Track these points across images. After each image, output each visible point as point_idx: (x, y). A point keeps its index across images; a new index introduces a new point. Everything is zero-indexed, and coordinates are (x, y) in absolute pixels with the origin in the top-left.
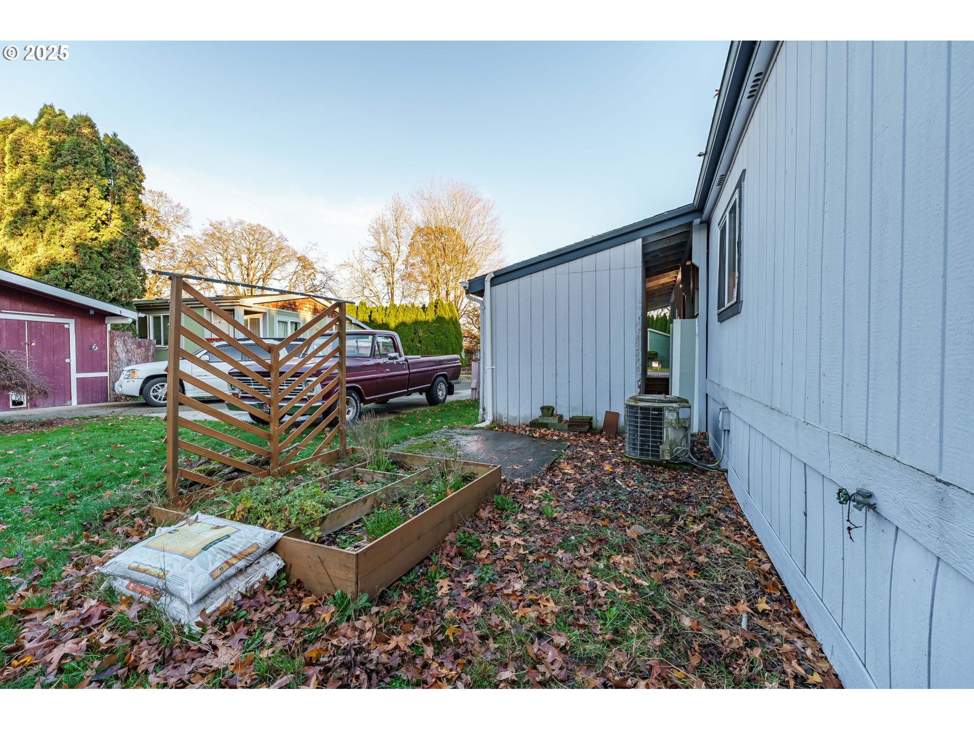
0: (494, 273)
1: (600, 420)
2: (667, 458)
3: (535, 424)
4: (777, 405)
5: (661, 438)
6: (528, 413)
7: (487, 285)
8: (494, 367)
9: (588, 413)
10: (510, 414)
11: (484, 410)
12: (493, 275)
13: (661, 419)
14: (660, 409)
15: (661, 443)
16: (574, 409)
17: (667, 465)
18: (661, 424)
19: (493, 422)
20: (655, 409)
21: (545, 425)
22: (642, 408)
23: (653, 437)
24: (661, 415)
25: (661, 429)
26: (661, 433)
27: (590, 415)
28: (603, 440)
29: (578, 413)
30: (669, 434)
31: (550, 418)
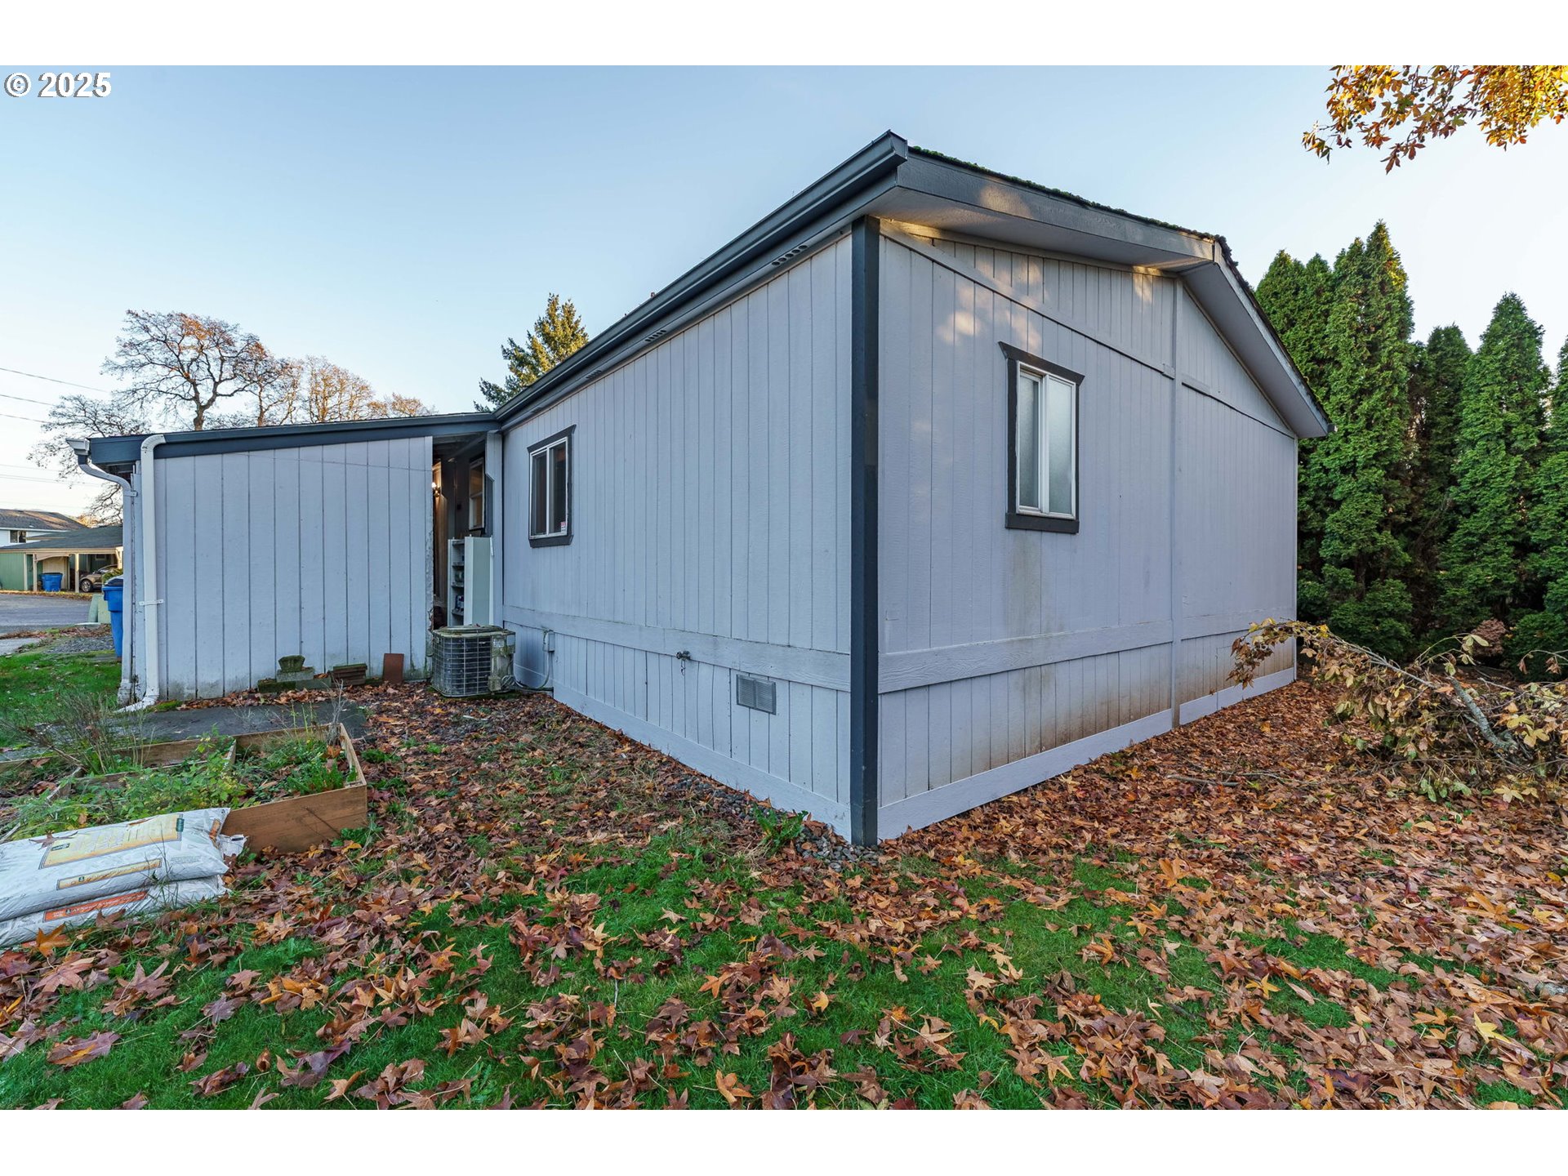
0: (166, 435)
1: (376, 668)
2: (498, 688)
3: (267, 687)
4: (620, 618)
5: (489, 669)
6: (243, 672)
7: (147, 456)
8: (162, 601)
9: (357, 660)
10: (201, 679)
11: (134, 679)
12: (163, 441)
13: (489, 649)
14: (488, 639)
15: (489, 674)
16: (333, 656)
17: (497, 697)
18: (489, 654)
19: (160, 698)
20: (482, 639)
21: (291, 686)
22: (468, 640)
23: (481, 670)
24: (489, 644)
25: (489, 659)
26: (489, 664)
27: (361, 662)
28: (391, 691)
29: (341, 662)
30: (496, 663)
31: (299, 674)
